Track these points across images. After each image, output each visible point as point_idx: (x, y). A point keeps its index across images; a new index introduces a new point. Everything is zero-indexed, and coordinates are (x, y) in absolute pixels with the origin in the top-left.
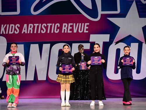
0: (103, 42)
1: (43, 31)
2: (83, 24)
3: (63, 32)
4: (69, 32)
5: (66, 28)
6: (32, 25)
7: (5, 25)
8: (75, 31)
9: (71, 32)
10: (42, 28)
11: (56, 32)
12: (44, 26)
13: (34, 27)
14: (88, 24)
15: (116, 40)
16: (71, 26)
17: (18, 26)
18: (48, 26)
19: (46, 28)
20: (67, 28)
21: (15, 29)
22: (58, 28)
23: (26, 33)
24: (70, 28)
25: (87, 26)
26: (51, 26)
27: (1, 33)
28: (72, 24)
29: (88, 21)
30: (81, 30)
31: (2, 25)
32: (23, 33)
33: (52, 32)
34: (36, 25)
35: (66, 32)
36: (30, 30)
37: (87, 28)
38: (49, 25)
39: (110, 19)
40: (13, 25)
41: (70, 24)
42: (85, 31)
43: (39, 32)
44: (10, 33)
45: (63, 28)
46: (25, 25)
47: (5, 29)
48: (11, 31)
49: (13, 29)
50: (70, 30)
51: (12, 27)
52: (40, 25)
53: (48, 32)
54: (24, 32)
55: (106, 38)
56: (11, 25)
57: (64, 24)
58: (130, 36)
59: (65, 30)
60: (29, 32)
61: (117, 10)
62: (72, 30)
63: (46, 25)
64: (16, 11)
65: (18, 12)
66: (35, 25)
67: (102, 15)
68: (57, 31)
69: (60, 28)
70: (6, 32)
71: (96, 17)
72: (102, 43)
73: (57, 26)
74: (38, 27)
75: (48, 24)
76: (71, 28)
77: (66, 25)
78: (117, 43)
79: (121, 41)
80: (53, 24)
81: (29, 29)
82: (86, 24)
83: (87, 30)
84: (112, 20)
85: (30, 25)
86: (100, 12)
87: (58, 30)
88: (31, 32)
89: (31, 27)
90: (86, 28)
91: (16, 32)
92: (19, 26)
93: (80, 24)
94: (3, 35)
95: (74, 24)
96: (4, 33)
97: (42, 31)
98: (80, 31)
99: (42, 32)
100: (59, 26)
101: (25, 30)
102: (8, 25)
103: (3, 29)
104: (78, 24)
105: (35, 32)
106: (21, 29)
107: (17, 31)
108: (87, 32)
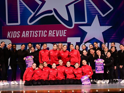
0: (76, 42)
1: (36, 36)
2: (63, 31)
3: (49, 36)
4: (53, 36)
5: (51, 33)
6: (28, 32)
7: (11, 32)
8: (57, 35)
9: (54, 36)
10: (35, 34)
11: (44, 36)
12: (36, 32)
13: (30, 33)
14: (66, 30)
15: (84, 41)
16: (54, 32)
17: (19, 33)
19: (38, 33)
20: (52, 34)
21: (17, 35)
22: (46, 33)
23: (24, 37)
24: (54, 33)
25: (65, 32)
26: (41, 32)
27: (8, 37)
28: (55, 31)
29: (65, 28)
30: (61, 35)
31: (9, 32)
32: (22, 37)
33: (42, 36)
34: (31, 32)
35: (51, 36)
36: (27, 35)
37: (65, 33)
38: (40, 31)
39: (81, 27)
40: (16, 32)
41: (54, 31)
42: (64, 36)
43: (33, 36)
44: (14, 37)
45: (49, 33)
46: (24, 32)
47: (11, 35)
48: (15, 36)
49: (16, 34)
50: (54, 35)
51: (15, 33)
52: (34, 31)
53: (39, 36)
54: (23, 37)
55: (78, 39)
56: (14, 32)
57: (50, 31)
58: (94, 38)
59: (50, 35)
60: (26, 37)
61: (85, 21)
62: (55, 35)
63: (37, 32)
64: (17, 22)
65: (19, 23)
66: (30, 31)
67: (75, 24)
68: (45, 35)
69: (47, 34)
70: (11, 37)
71: (71, 26)
73: (45, 32)
74: (32, 33)
75: (39, 31)
76: (55, 33)
77: (51, 31)
78: (85, 43)
79: (88, 42)
80: (43, 31)
81: (27, 34)
82: (65, 31)
83: (65, 34)
84: (82, 27)
85: (27, 32)
86: (74, 23)
87: (46, 35)
88: (28, 37)
89: (27, 33)
90: (64, 33)
92: (20, 32)
93: (61, 31)
94: (9, 39)
95: (57, 31)
96: (10, 37)
97: (35, 36)
98: (60, 36)
100: (46, 32)
101: (23, 35)
102: (12, 32)
103: (9, 35)
104: (59, 31)
105: (31, 36)
106: (21, 34)
107: (18, 36)
108: (65, 36)
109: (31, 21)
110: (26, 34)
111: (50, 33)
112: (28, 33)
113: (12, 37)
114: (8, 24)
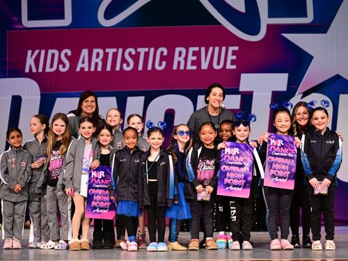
0: (273, 92)
1: (128, 65)
2: (224, 49)
3: (175, 67)
4: (189, 67)
5: (183, 58)
6: (101, 51)
7: (37, 52)
8: (204, 66)
9: (194, 68)
10: (125, 59)
11: (158, 68)
12: (130, 53)
13: (106, 55)
14: (236, 48)
15: (303, 87)
16: (195, 53)
17: (66, 54)
18: (139, 53)
19: (136, 58)
20: (186, 59)
21: (60, 62)
22: (162, 58)
23: (86, 69)
24: (191, 58)
25: (234, 53)
26: (147, 54)
27: (27, 70)
28: (196, 49)
30: (218, 64)
31: (30, 52)
32: (78, 69)
33: (149, 68)
34: (111, 51)
35: (182, 67)
36: (97, 64)
37: (234, 57)
38: (142, 51)
39: (290, 37)
40: (56, 52)
41: (191, 49)
42: (229, 66)
43: (118, 68)
44: (48, 70)
45: (177, 58)
46: (85, 52)
47: (37, 61)
48: (51, 66)
49: (55, 60)
50: (193, 63)
51: (53, 55)
52: (120, 50)
53: (140, 68)
54: (82, 69)
55: (280, 81)
56: (50, 52)
57: (178, 50)
58: (338, 77)
59: (179, 63)
60: (93, 69)
61: (305, 15)
62: (197, 63)
63: (133, 52)
64: (63, 17)
65: (67, 21)
66: (107, 50)
67: (269, 26)
68: (160, 65)
69: (169, 59)
71: (256, 32)
72: (270, 94)
73: (162, 52)
74: (115, 55)
75: (139, 50)
76: (195, 58)
77: (183, 50)
78: (305, 94)
79: (316, 89)
80: (152, 50)
81: (94, 60)
82: (231, 49)
83: (233, 62)
84: (293, 38)
85: (95, 51)
86: (265, 20)
87: (164, 63)
88: (99, 69)
89: (98, 56)
90: (231, 57)
91: (62, 69)
92: (69, 53)
93: (217, 49)
94: (31, 75)
95: (203, 49)
96: (34, 70)
97: (125, 65)
98: (216, 66)
99: (125, 67)
100: (165, 53)
101: (83, 62)
102: (43, 52)
103: (30, 61)
104: (211, 49)
105: (109, 68)
106: (74, 60)
107: (64, 66)
108: (234, 67)
109: (109, 14)
110: (92, 60)
111: (180, 54)
112: (101, 56)
113: (40, 70)
114: (27, 23)
